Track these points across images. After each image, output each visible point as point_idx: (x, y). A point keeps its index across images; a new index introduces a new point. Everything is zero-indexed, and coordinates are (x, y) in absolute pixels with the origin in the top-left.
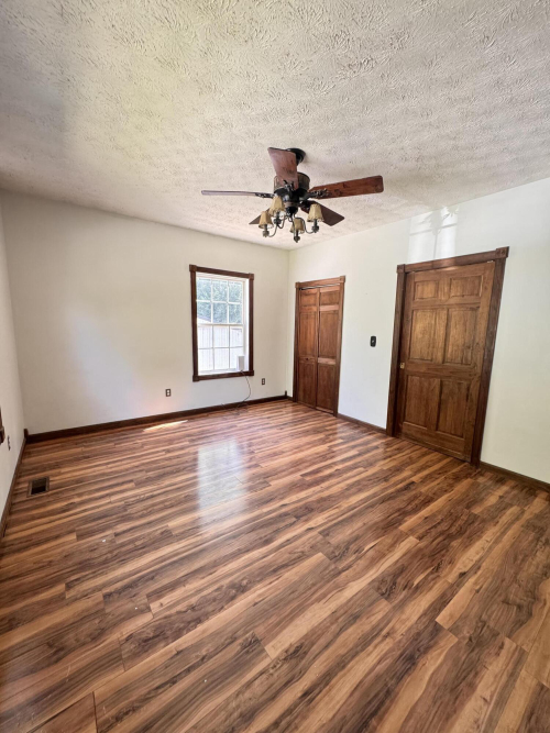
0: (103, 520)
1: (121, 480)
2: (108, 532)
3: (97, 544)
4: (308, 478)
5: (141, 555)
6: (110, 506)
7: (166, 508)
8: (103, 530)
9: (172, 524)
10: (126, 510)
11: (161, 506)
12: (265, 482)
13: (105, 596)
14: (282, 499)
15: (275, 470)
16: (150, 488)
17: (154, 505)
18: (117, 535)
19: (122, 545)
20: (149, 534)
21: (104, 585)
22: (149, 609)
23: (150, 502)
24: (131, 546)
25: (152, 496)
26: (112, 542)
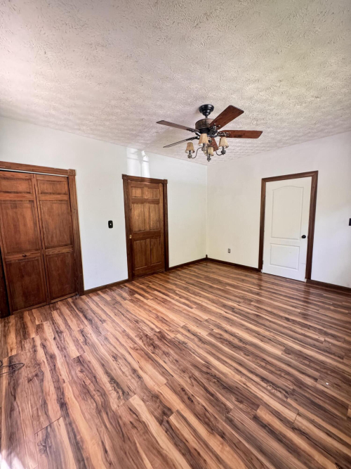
0: (317, 401)
1: (261, 435)
2: (319, 386)
3: (333, 387)
5: (311, 357)
6: (301, 410)
7: (268, 362)
8: (323, 393)
9: (278, 352)
10: (294, 390)
11: (269, 367)
13: (342, 359)
16: (254, 389)
17: (272, 372)
18: (316, 380)
19: (317, 370)
20: (296, 360)
21: (340, 362)
22: (325, 340)
23: (271, 377)
24: (312, 365)
25: (263, 379)
26: (322, 379)
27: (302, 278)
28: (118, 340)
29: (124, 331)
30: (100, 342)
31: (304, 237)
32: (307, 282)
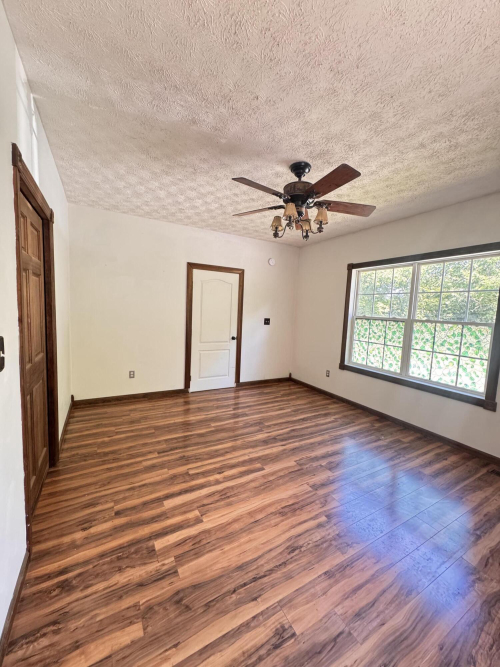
4: (258, 465)
12: (300, 465)
14: (285, 450)
15: (292, 480)
27: (233, 385)
28: (359, 587)
29: (328, 574)
30: (374, 630)
31: (233, 338)
32: (237, 386)
